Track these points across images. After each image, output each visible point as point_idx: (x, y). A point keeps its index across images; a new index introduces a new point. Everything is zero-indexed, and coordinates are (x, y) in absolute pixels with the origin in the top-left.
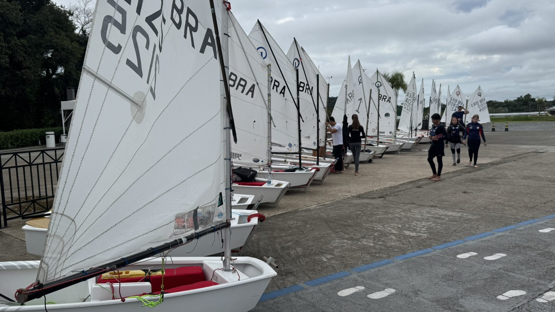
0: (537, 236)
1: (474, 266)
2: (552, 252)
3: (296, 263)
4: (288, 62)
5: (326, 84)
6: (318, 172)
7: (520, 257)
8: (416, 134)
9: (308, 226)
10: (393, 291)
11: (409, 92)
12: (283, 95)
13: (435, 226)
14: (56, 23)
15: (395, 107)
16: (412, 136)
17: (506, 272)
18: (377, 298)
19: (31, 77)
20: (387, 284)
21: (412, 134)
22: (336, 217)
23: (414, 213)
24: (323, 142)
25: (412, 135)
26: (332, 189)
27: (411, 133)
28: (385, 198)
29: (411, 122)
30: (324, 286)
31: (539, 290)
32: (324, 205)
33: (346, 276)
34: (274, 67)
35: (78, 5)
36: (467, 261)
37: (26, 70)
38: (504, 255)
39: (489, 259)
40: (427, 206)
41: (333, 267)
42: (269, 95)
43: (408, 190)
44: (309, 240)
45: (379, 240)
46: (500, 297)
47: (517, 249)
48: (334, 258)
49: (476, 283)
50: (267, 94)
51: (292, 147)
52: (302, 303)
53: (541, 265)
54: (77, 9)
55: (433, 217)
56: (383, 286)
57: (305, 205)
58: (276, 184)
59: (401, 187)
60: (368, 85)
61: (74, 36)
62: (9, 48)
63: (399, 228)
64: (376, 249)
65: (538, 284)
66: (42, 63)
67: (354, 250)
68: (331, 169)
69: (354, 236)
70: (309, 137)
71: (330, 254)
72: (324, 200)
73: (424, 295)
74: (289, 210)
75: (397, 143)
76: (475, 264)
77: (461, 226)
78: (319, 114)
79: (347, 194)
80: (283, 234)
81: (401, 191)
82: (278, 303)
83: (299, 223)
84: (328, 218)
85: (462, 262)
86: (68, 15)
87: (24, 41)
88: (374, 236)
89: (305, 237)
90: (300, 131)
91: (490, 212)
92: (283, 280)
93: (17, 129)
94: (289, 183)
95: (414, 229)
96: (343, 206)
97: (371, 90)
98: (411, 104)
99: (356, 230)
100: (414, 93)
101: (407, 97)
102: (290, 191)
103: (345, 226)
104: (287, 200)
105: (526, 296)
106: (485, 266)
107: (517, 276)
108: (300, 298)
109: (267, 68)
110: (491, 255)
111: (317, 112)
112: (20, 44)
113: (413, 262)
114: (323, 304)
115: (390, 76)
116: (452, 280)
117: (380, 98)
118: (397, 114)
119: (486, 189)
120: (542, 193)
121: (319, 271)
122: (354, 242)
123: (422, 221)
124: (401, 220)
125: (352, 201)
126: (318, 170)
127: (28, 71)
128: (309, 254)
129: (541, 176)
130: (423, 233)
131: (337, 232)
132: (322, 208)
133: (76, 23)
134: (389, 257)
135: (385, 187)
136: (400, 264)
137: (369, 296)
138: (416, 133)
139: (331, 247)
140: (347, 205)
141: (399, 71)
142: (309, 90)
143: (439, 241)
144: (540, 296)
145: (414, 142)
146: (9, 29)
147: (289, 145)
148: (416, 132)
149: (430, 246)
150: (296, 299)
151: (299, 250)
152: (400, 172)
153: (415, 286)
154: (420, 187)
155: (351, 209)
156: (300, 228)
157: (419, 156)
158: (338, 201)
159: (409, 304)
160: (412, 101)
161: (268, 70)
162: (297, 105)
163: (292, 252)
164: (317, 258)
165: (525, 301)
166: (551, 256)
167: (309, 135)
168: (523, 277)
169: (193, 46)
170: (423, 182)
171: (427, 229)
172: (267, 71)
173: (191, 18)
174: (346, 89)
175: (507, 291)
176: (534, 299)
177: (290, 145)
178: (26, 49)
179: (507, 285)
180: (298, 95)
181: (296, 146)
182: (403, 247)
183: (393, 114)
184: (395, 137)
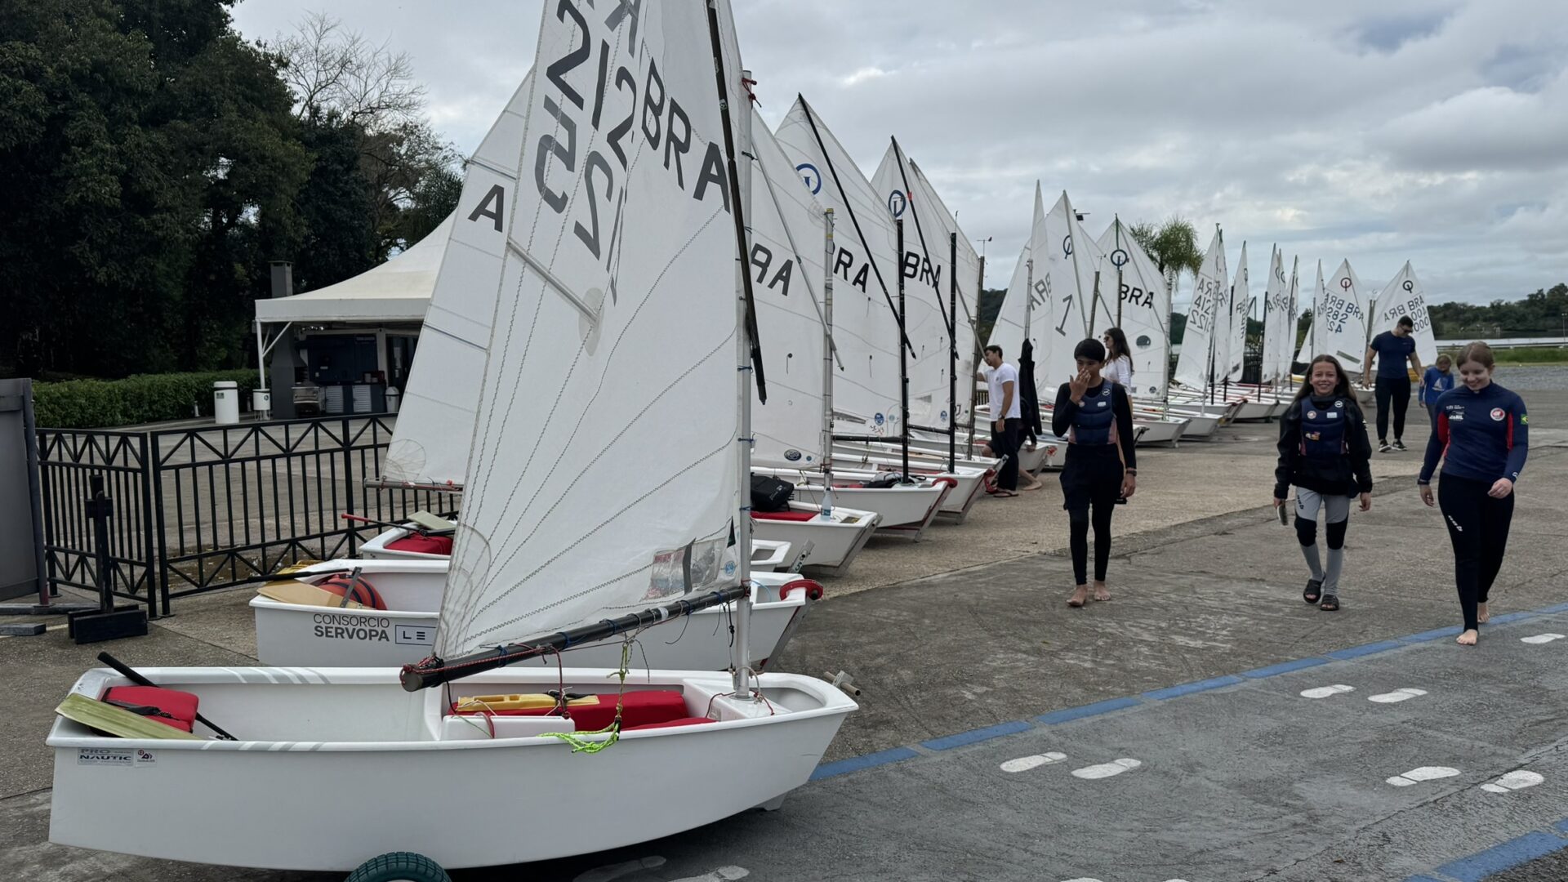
0: (1513, 652)
1: (1341, 715)
2: (1544, 689)
3: (898, 702)
4: (877, 202)
5: (974, 258)
6: (954, 489)
7: (1460, 698)
8: (1225, 395)
9: (927, 621)
10: (1135, 763)
11: (1206, 278)
12: (861, 287)
13: (1253, 625)
14: (242, 88)
15: (1164, 319)
16: (1215, 400)
17: (1419, 729)
18: (1095, 777)
19: (176, 235)
20: (1121, 749)
21: (1213, 394)
22: (998, 601)
23: (1202, 594)
24: (967, 412)
25: (1212, 398)
26: (989, 535)
27: (1210, 391)
28: (1129, 558)
29: (1209, 360)
30: (966, 751)
31: (1493, 767)
32: (967, 573)
33: (1021, 732)
34: (841, 217)
35: (299, 37)
36: (1324, 704)
37: (164, 215)
38: (1420, 692)
39: (1381, 701)
40: (1239, 580)
41: (990, 712)
42: (828, 288)
43: (1192, 541)
44: (929, 654)
45: (1107, 656)
46: (1395, 781)
47: (1457, 680)
48: (992, 693)
49: (1341, 751)
50: (823, 286)
51: (885, 423)
52: (914, 784)
53: (1511, 716)
54: (296, 49)
55: (1252, 606)
56: (1111, 752)
57: (918, 574)
58: (843, 519)
59: (1174, 532)
60: (1090, 261)
61: (289, 123)
62: (121, 154)
63: (1161, 628)
64: (1100, 676)
65: (1494, 754)
66: (205, 195)
67: (1043, 677)
68: (986, 482)
69: (1044, 645)
70: (928, 399)
71: (983, 684)
72: (967, 561)
73: (1209, 772)
74: (877, 584)
75: (1172, 420)
76: (1345, 710)
77: (1321, 627)
78: (956, 338)
79: (1029, 549)
80: (864, 639)
81: (1173, 542)
82: (859, 783)
83: (905, 613)
84: (977, 605)
85: (1312, 706)
86: (273, 65)
87: (160, 137)
88: (1094, 647)
89: (920, 646)
90: (905, 381)
91: (1402, 594)
92: (868, 736)
93: (138, 373)
94: (878, 515)
95: (1200, 632)
96: (1018, 576)
97: (1098, 274)
98: (1210, 311)
99: (1050, 632)
100: (1218, 282)
101: (1200, 293)
102: (878, 539)
103: (1021, 622)
104: (871, 561)
105: (1458, 778)
106: (1368, 714)
107: (1446, 737)
108: (911, 774)
109: (823, 219)
110: (1387, 693)
111: (952, 331)
112: (148, 144)
113: (1190, 704)
114: (966, 787)
115: (1156, 232)
116: (1281, 744)
117: (1123, 295)
118: (1171, 339)
119: (1401, 540)
120: (1550, 551)
121: (956, 719)
122: (1044, 660)
123: (1222, 614)
124: (1167, 610)
125: (1042, 566)
126: (952, 484)
127: (169, 217)
128: (930, 683)
129: (1559, 508)
130: (1222, 642)
131: (1002, 636)
132: (962, 581)
133: (295, 87)
134: (1131, 692)
135: (1131, 532)
136: (1156, 707)
137: (1076, 773)
138: (1225, 392)
139: (985, 670)
140: (1028, 575)
141: (1180, 220)
142: (930, 275)
143: (1260, 659)
144: (1492, 780)
145: (1218, 417)
146: (122, 105)
147: (876, 417)
148: (1226, 388)
149: (1236, 670)
150: (901, 776)
151: (906, 674)
152: (1175, 494)
153: (1189, 755)
154: (1226, 534)
155: (1038, 584)
156: (907, 625)
157: (1232, 456)
158: (1005, 564)
159: (1172, 791)
160: (1213, 302)
161: (827, 225)
162: (898, 313)
163: (888, 679)
164: (950, 691)
165: (1453, 790)
166: (1541, 695)
167: (927, 394)
168: (1459, 740)
169: (681, 183)
170: (1235, 522)
171: (1233, 633)
172: (823, 226)
173: (678, 122)
174: (1031, 270)
175: (1413, 768)
176: (1476, 784)
177: (879, 418)
178: (163, 157)
179: (1415, 757)
180: (902, 287)
181: (895, 421)
182: (1167, 672)
183: (1159, 339)
184: (1165, 401)
